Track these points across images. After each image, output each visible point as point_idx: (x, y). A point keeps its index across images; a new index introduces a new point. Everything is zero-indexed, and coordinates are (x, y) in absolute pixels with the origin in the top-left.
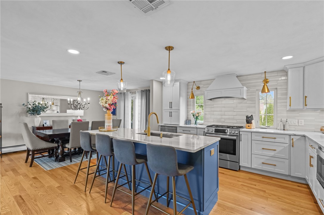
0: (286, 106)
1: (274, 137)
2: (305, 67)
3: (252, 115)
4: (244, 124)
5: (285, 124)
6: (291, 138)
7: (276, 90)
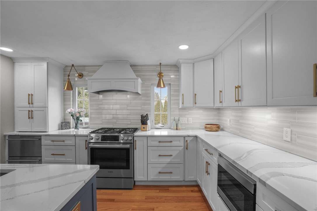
0: (179, 103)
1: (170, 141)
2: (194, 63)
3: (147, 114)
4: (139, 125)
5: (177, 123)
6: (186, 140)
7: (169, 86)
